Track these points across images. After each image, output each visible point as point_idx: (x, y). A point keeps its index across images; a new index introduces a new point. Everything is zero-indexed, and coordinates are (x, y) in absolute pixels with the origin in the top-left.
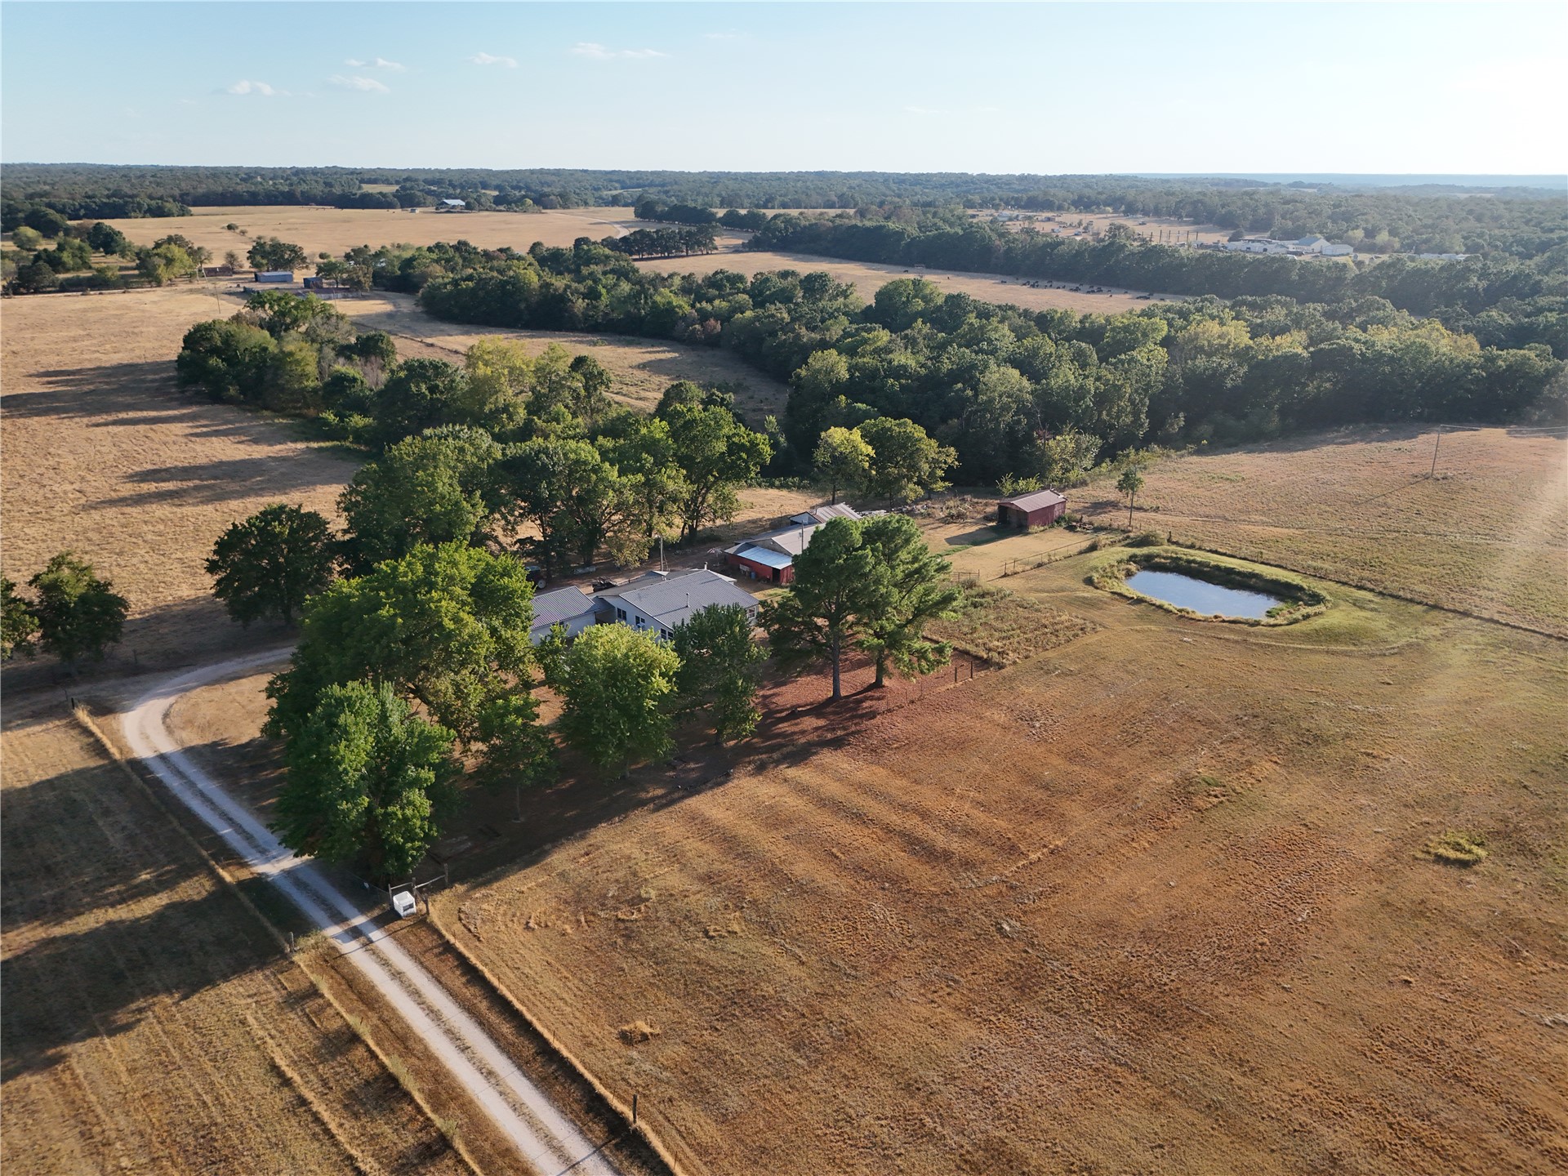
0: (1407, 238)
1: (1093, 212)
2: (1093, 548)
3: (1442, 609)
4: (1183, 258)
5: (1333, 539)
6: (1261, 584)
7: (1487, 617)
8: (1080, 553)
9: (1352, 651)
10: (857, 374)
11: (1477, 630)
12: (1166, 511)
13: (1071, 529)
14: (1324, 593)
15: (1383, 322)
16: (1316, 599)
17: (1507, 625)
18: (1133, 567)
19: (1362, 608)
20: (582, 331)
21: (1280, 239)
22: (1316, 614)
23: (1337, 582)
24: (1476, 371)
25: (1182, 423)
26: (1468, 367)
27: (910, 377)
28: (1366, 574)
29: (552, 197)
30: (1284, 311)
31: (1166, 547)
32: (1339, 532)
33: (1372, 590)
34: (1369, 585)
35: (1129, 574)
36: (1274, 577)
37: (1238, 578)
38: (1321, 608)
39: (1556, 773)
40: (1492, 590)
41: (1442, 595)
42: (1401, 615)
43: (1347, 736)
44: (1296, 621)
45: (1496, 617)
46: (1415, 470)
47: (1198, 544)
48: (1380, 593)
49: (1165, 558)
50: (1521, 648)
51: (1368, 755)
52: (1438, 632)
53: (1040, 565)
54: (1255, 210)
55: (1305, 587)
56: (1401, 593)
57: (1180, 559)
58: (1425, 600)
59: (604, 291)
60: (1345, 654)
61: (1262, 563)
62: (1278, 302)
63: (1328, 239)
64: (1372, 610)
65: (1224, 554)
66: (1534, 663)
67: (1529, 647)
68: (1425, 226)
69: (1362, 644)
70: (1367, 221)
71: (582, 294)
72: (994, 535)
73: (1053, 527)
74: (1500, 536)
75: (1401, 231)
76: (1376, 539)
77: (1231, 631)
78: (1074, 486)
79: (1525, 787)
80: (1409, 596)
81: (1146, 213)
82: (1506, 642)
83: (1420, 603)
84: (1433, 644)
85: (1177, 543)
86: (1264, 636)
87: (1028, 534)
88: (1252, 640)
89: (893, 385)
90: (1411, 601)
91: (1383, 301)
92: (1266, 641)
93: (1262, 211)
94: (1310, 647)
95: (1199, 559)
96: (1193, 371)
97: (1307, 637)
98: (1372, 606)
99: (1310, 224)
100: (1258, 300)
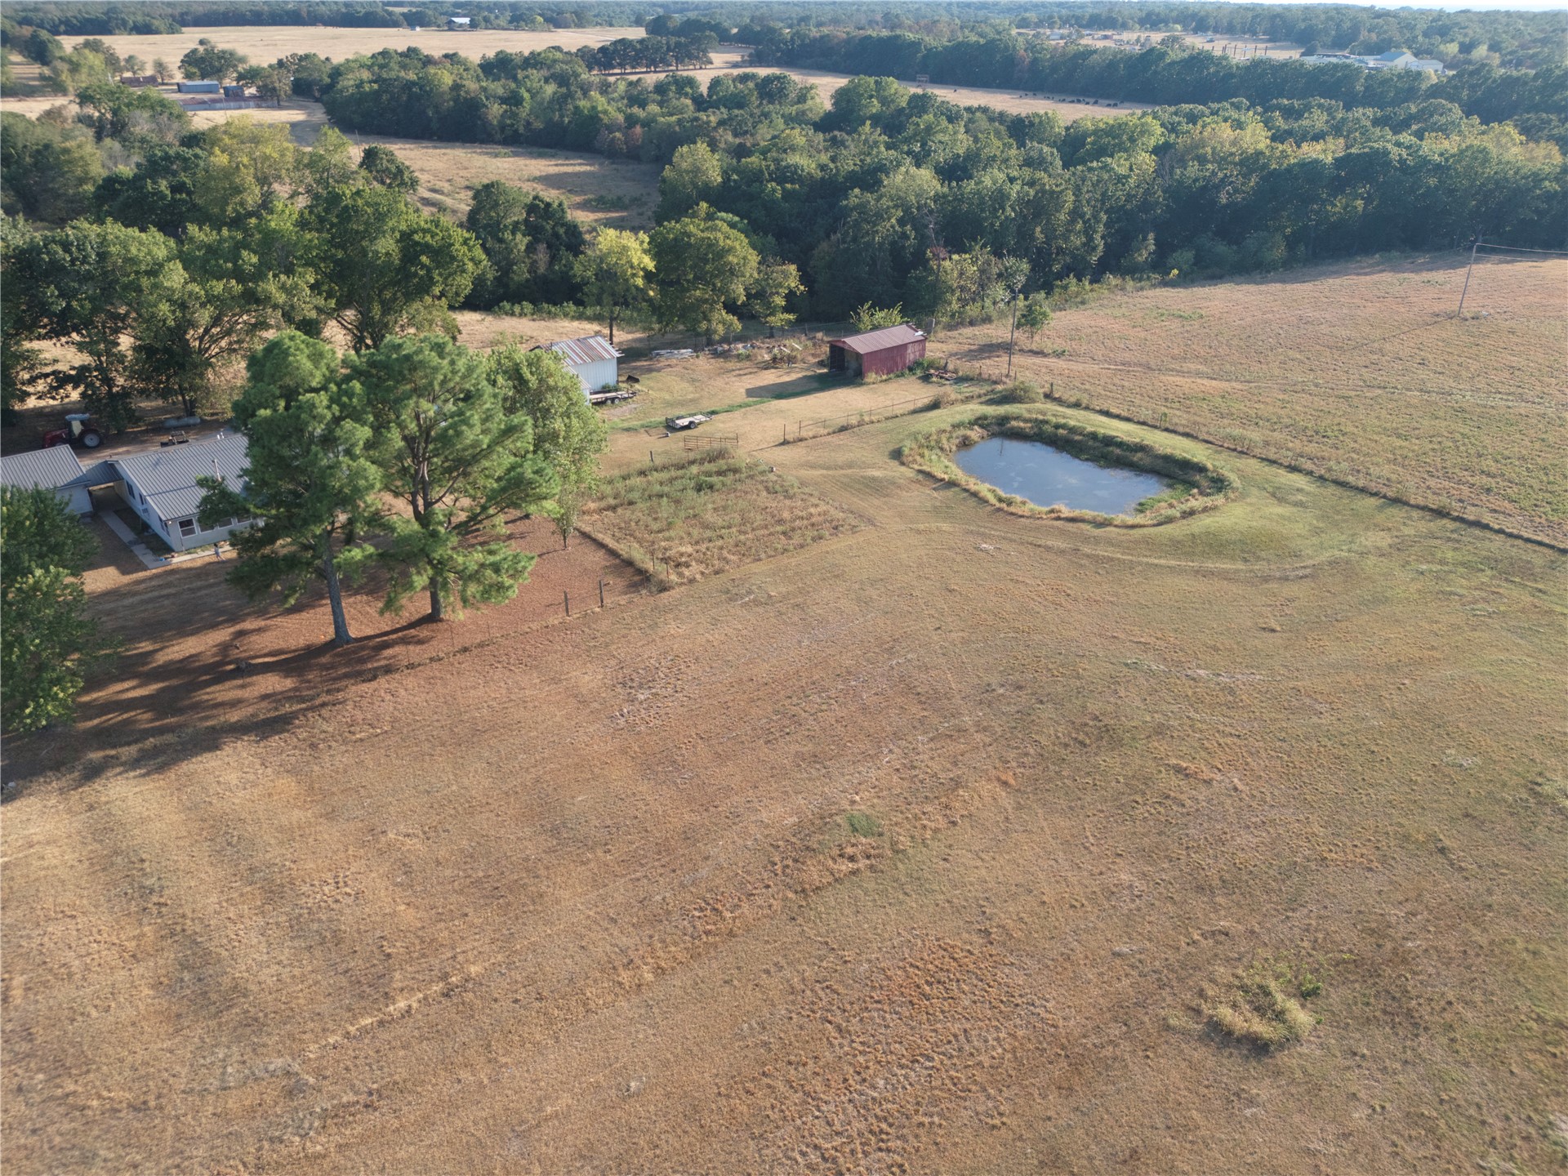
0: (1511, 53)
1: (1159, 30)
2: (935, 405)
3: (1406, 504)
4: (1231, 67)
5: (1286, 397)
6: (1147, 461)
7: (1472, 518)
8: (914, 412)
9: (1237, 571)
10: (735, 177)
11: (1449, 539)
12: (1073, 356)
13: (926, 378)
14: (1232, 477)
15: (1445, 130)
16: (1219, 484)
17: (1501, 531)
18: (975, 434)
19: (1281, 500)
20: (498, 143)
21: (1359, 54)
22: (1205, 510)
23: (1263, 459)
24: (1547, 183)
25: (1152, 248)
26: (1537, 178)
27: (800, 180)
28: (1311, 449)
29: (568, 15)
30: (1325, 117)
31: (1038, 405)
32: (1299, 388)
33: (1310, 473)
34: (1309, 466)
35: (965, 444)
36: (1169, 451)
37: (1118, 451)
38: (1219, 500)
39: (1510, 822)
40: (1494, 477)
41: (1411, 484)
42: (1338, 512)
43: (1160, 731)
44: (1170, 520)
45: (1487, 518)
46: (1438, 307)
47: (1085, 402)
48: (1321, 478)
49: (1026, 421)
50: (1508, 570)
51: (1178, 770)
52: (1383, 540)
53: (843, 429)
54: (1338, 25)
55: (1209, 466)
56: (1350, 479)
57: (1046, 422)
58: (1384, 490)
59: (526, 95)
60: (1225, 576)
61: (1167, 430)
62: (1320, 106)
63: (1416, 55)
64: (1296, 504)
65: (1118, 417)
66: (1527, 599)
67: (1527, 571)
68: (1535, 41)
69: (1258, 558)
70: (1466, 35)
71: (500, 98)
72: (815, 385)
73: (903, 375)
74: (1530, 395)
75: (1504, 45)
76: (1346, 398)
77: (1062, 533)
78: (972, 323)
79: (1442, 851)
80: (1361, 484)
81: (1216, 31)
82: (1492, 562)
83: (1375, 494)
84: (1372, 560)
85: (1059, 401)
86: (1110, 542)
87: (862, 384)
88: (1087, 550)
89: (774, 190)
90: (1363, 490)
91: (1450, 106)
92: (1108, 552)
93: (1347, 25)
94: (1173, 563)
95: (1072, 423)
96: (1180, 183)
97: (1176, 547)
98: (1300, 497)
99: (1397, 37)
100: (1296, 103)
